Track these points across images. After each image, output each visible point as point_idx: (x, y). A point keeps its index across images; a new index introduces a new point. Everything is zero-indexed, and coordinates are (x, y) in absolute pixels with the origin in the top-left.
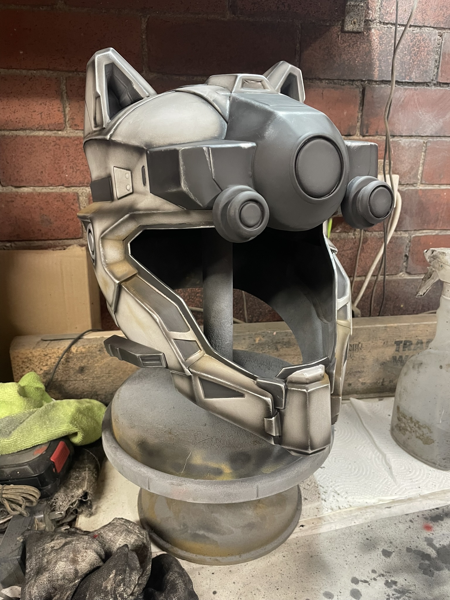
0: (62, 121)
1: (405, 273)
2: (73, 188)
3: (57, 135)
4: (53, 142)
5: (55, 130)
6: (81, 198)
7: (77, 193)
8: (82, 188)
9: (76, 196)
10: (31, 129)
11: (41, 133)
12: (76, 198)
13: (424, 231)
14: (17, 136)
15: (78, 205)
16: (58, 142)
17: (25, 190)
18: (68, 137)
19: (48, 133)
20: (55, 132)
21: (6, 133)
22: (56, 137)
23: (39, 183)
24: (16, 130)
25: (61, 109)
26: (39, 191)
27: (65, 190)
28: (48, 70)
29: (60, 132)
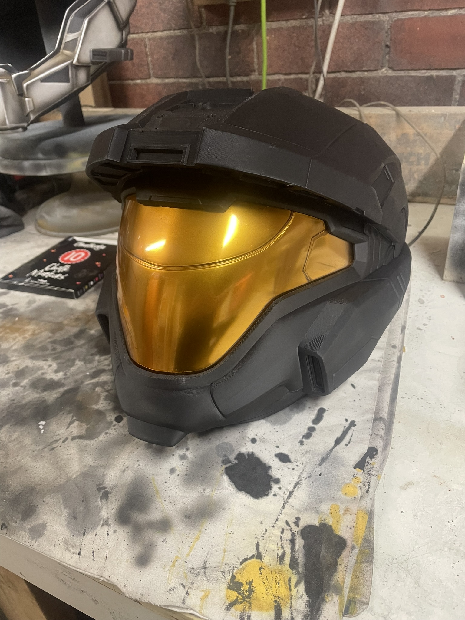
1: (388, 69)
13: (410, 13)
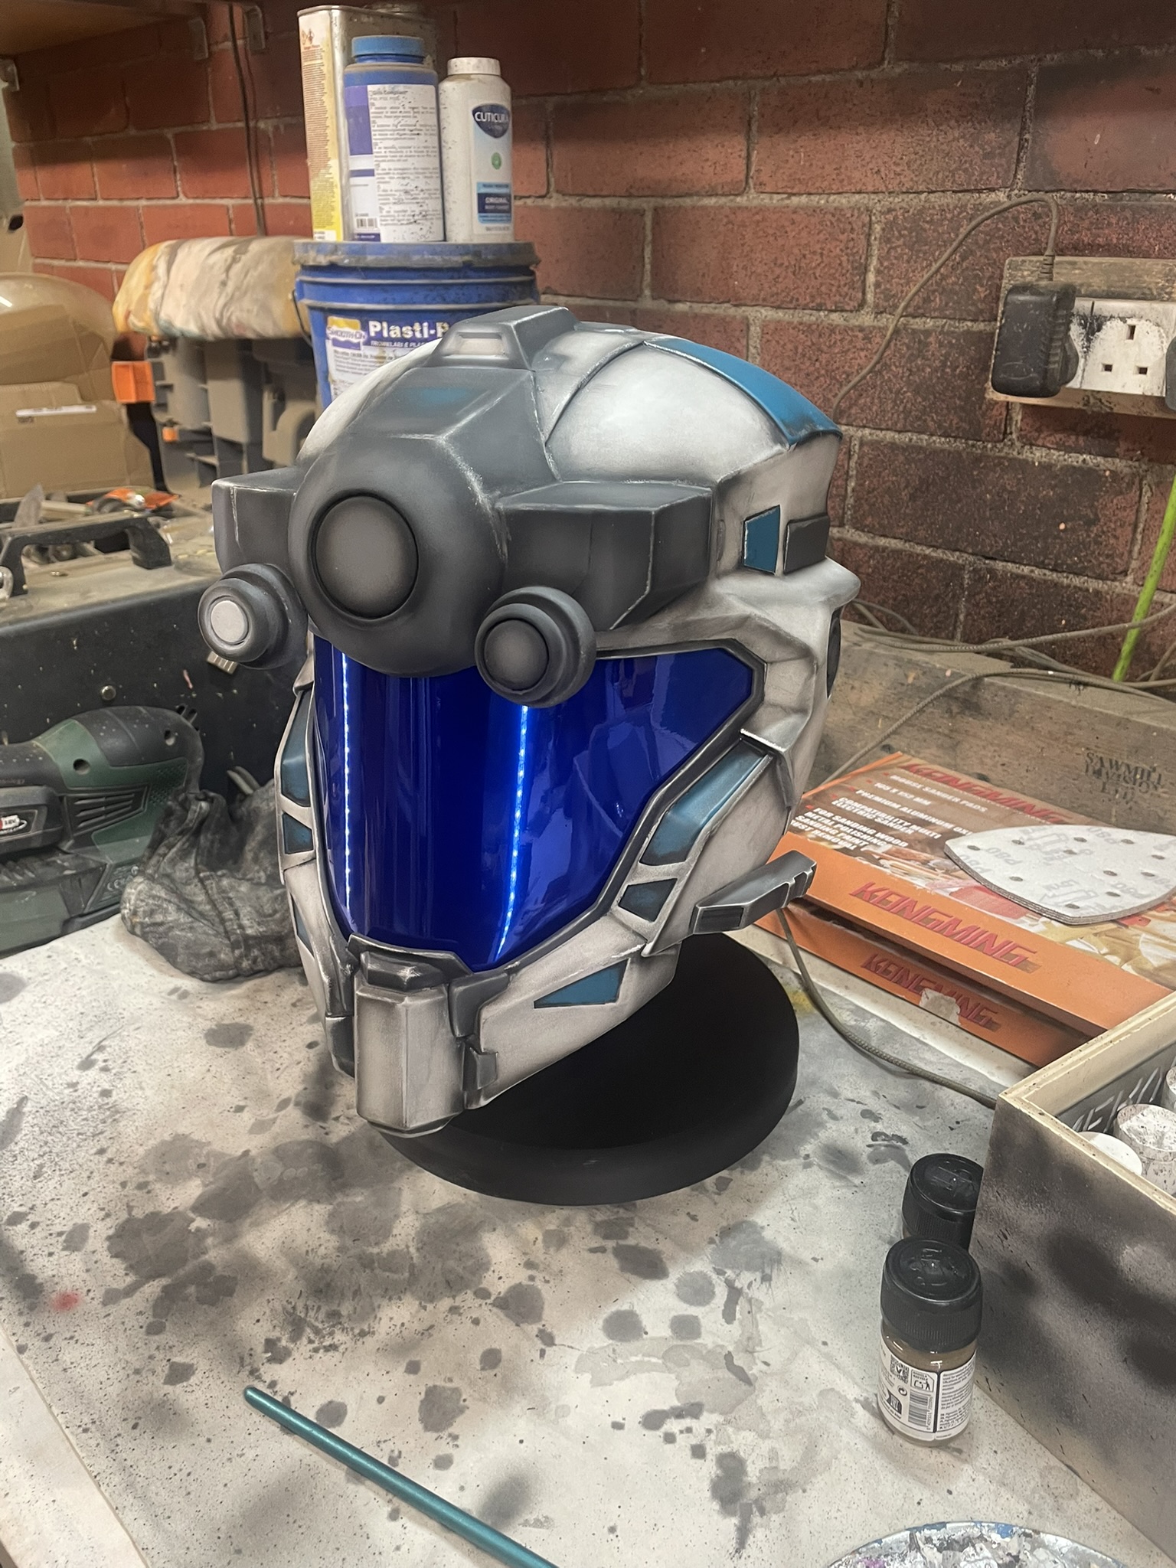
0: (742, 177)
2: (743, 308)
3: (732, 205)
4: (727, 216)
5: (731, 195)
6: (752, 328)
7: (747, 318)
8: (757, 308)
9: (746, 324)
10: (697, 194)
11: (712, 201)
12: (745, 328)
14: (680, 207)
15: (745, 343)
16: (732, 217)
17: (681, 307)
18: (746, 208)
19: (723, 200)
20: (732, 197)
21: (667, 202)
22: (730, 208)
23: (698, 296)
24: (681, 196)
25: (744, 154)
26: (696, 311)
27: (732, 311)
28: (735, 78)
29: (739, 199)
